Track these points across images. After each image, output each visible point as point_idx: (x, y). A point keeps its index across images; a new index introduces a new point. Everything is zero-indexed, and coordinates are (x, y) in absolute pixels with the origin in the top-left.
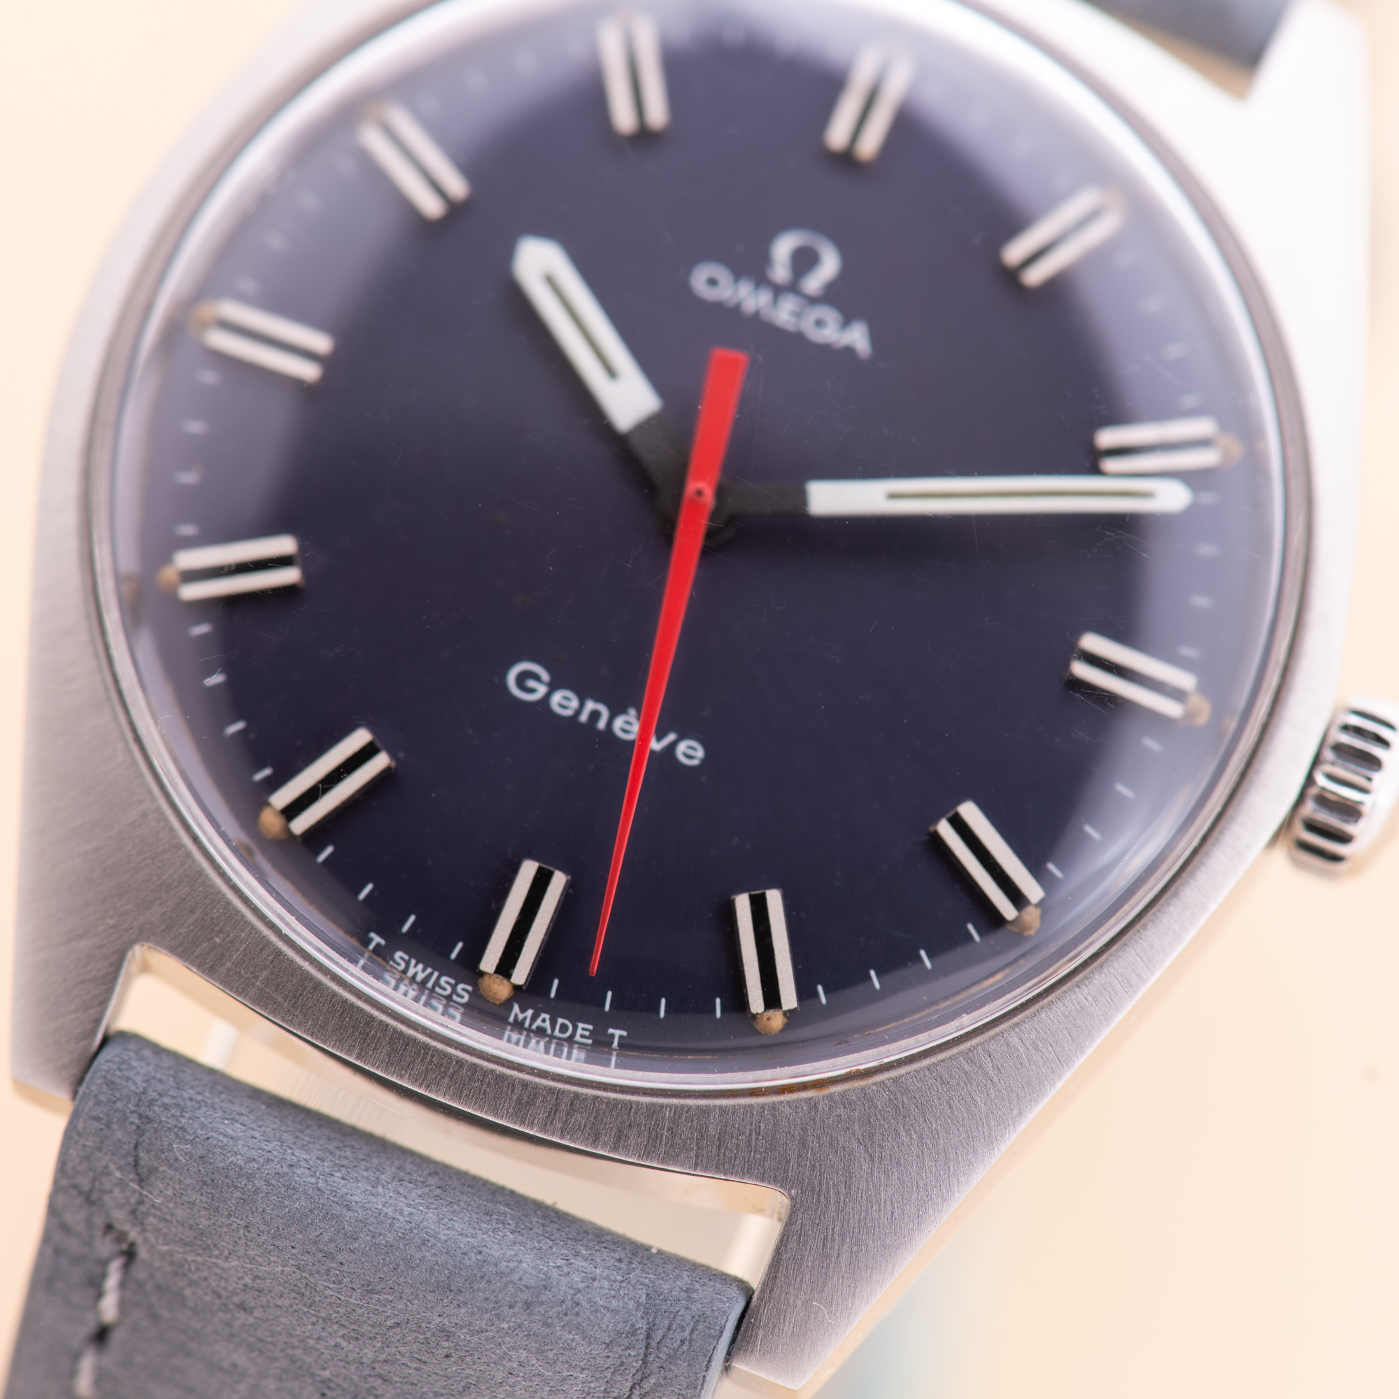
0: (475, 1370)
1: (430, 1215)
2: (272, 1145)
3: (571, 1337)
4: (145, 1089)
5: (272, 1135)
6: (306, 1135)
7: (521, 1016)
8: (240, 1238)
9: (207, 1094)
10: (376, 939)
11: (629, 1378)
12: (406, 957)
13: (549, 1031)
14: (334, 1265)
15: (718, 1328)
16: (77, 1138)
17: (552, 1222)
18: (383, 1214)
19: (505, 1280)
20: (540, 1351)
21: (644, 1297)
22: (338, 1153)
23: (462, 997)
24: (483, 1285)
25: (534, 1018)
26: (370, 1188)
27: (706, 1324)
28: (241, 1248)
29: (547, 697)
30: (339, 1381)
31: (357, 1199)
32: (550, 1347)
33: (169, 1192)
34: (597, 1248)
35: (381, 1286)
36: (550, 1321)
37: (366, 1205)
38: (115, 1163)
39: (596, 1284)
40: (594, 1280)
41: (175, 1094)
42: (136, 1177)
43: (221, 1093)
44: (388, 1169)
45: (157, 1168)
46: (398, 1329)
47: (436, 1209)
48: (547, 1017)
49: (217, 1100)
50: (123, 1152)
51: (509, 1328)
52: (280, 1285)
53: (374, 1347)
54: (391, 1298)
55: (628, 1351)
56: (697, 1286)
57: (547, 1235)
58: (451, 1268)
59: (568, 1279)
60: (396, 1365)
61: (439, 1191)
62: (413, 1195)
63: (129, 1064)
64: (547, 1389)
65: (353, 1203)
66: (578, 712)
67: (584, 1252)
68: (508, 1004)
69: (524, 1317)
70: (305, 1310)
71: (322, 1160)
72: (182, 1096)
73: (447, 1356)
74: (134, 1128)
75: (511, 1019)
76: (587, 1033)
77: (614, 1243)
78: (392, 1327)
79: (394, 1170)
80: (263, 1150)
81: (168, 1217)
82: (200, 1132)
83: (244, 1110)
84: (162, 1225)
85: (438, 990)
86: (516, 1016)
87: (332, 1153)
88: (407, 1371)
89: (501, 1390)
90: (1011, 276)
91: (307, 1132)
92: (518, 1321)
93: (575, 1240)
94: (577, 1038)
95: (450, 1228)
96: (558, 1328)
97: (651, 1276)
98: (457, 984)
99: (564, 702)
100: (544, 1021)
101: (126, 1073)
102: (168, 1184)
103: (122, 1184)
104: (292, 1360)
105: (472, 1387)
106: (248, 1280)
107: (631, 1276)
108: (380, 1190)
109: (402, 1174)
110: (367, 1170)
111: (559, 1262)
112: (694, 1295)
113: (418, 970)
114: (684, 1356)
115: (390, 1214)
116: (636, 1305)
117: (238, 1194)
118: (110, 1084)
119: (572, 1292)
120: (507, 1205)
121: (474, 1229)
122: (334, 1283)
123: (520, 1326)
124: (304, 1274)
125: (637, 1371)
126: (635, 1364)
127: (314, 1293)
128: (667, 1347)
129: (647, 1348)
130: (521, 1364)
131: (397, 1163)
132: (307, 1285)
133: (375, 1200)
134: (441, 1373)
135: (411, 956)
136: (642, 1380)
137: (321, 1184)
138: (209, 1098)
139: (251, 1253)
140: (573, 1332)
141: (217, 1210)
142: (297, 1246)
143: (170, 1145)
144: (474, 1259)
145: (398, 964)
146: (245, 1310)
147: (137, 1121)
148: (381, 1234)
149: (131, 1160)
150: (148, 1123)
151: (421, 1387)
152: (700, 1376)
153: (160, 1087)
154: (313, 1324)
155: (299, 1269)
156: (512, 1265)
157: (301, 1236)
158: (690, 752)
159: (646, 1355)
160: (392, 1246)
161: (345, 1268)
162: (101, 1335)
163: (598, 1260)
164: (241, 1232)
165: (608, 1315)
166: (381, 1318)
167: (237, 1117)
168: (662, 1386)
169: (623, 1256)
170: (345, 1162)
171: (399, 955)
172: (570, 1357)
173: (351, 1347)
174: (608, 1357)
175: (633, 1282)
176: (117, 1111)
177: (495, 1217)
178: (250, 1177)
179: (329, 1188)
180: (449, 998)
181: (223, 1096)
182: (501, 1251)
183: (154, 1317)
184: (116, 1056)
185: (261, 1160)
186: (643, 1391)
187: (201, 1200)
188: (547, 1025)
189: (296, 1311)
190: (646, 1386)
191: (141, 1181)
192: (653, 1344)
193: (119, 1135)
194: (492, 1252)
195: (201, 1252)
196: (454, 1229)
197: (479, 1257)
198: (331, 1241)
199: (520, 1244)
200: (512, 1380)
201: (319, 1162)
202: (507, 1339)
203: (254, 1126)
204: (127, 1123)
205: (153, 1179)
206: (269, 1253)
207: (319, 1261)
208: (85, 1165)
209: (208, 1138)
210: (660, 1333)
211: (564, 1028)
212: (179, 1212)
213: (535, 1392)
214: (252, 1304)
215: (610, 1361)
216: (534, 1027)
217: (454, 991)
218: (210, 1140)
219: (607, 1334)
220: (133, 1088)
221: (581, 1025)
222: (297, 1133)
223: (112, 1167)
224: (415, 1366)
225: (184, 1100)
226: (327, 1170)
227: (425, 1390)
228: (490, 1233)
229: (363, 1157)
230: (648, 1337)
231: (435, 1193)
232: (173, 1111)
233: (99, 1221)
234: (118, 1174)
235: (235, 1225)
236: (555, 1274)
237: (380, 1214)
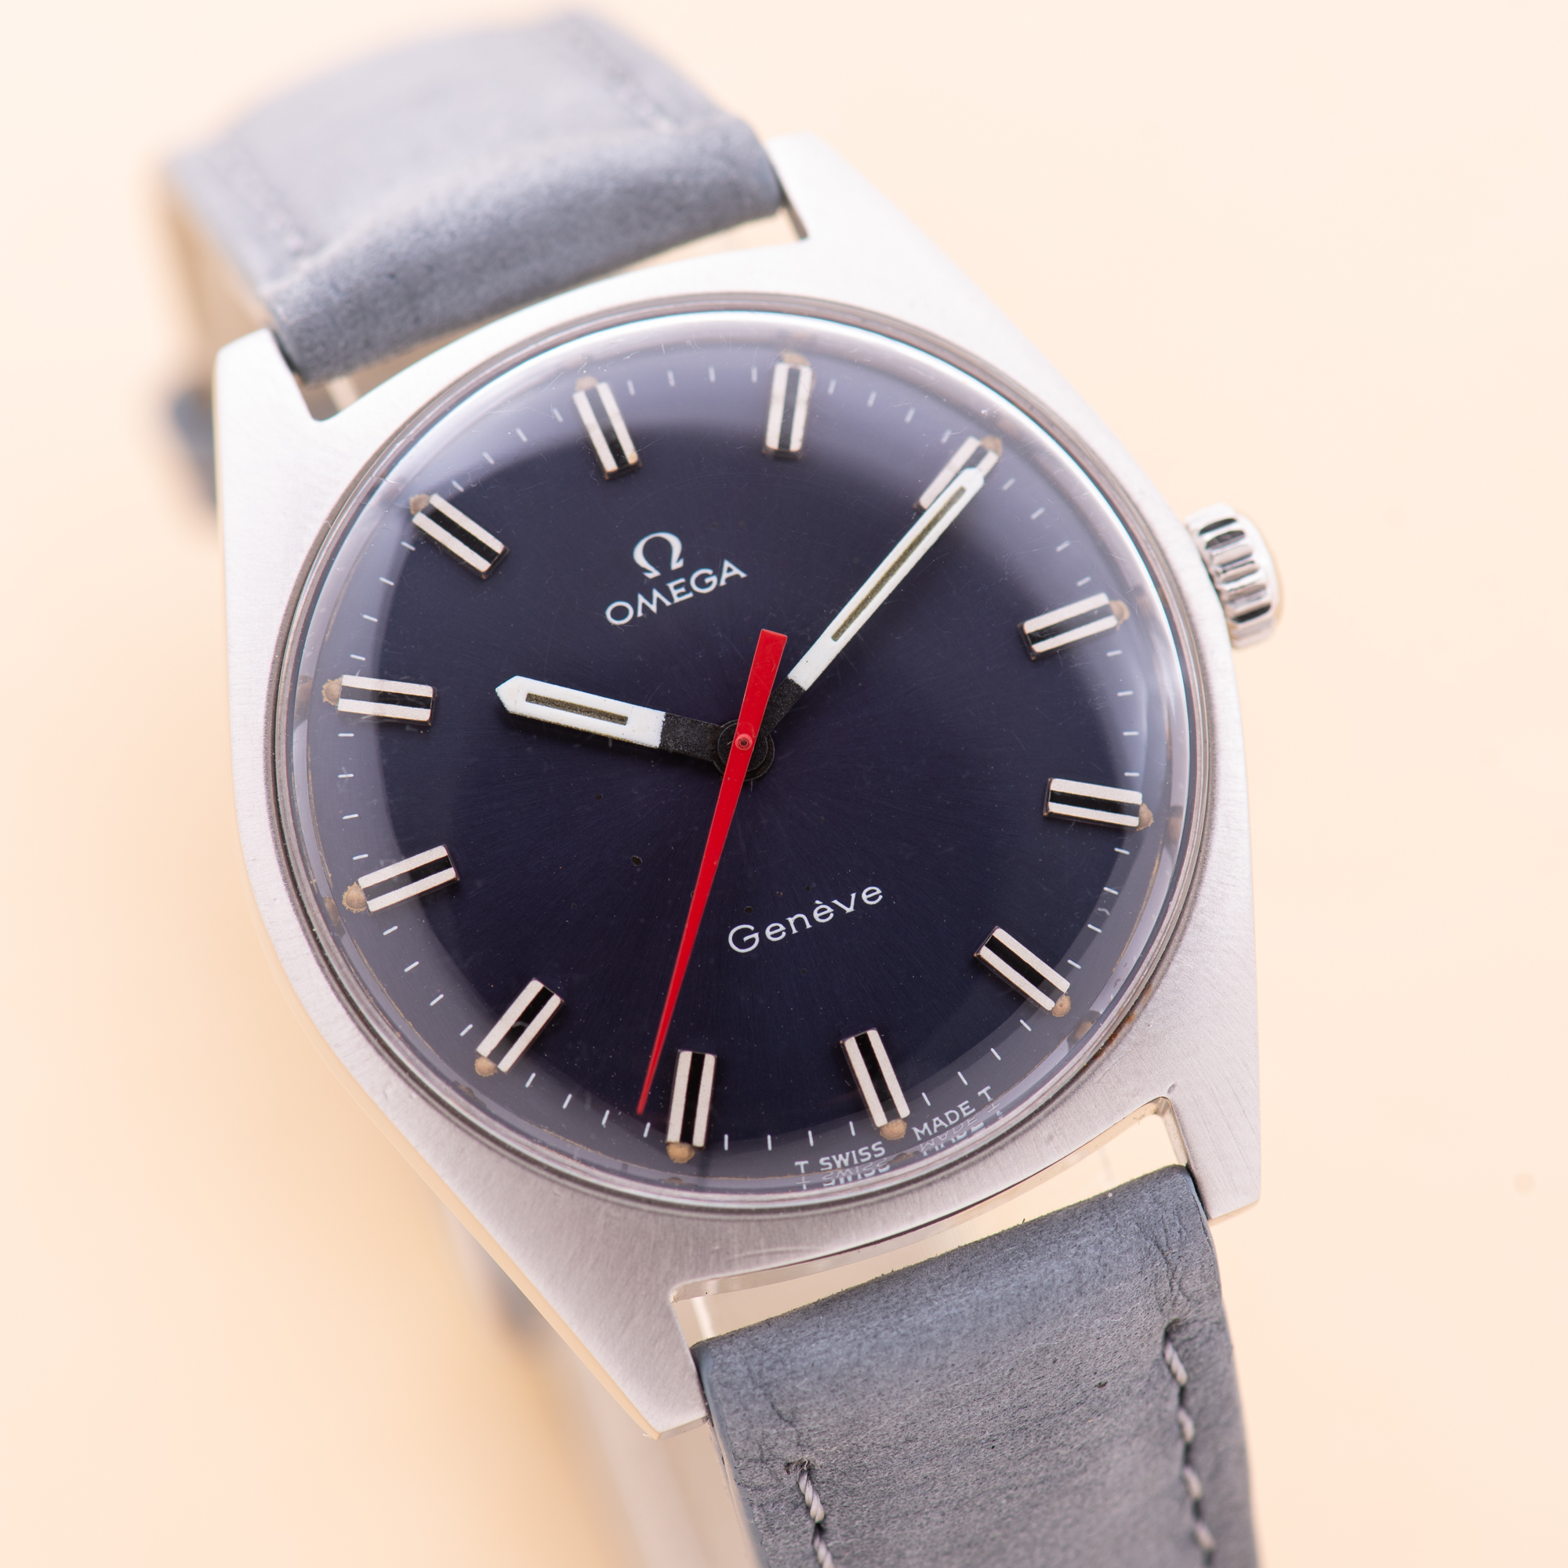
0: (1076, 1355)
1: (978, 1292)
2: (852, 1334)
3: (1118, 1287)
4: (749, 1370)
5: (845, 1329)
6: (862, 1311)
7: (923, 1132)
8: (880, 1404)
9: (785, 1340)
10: (802, 1164)
11: (1166, 1279)
12: (828, 1158)
13: (946, 1126)
14: (949, 1370)
15: (1193, 1206)
16: (732, 1433)
17: (1041, 1232)
18: (953, 1316)
19: (1054, 1289)
20: (1107, 1311)
21: (1136, 1227)
22: (889, 1305)
23: (880, 1152)
24: (1045, 1303)
25: (931, 1126)
26: (929, 1308)
27: (1184, 1210)
28: (885, 1409)
29: (762, 936)
30: (998, 1431)
31: (929, 1320)
32: (1110, 1304)
33: (815, 1414)
34: (1082, 1223)
35: (986, 1357)
36: (1099, 1289)
37: (939, 1319)
38: (767, 1427)
39: (1104, 1244)
40: (1101, 1243)
41: (768, 1357)
42: (787, 1423)
43: (791, 1331)
44: (925, 1287)
45: (796, 1408)
46: (1015, 1372)
47: (976, 1285)
48: (937, 1119)
49: (793, 1338)
50: (768, 1416)
51: (1080, 1314)
52: (924, 1409)
53: (1007, 1394)
54: (997, 1359)
55: (1155, 1266)
56: (1158, 1193)
57: (1048, 1242)
58: (1018, 1311)
59: (1087, 1256)
60: (1027, 1393)
61: (966, 1273)
62: (956, 1289)
63: (725, 1363)
64: (1124, 1328)
65: (931, 1325)
66: (788, 929)
67: (1078, 1233)
68: (909, 1133)
69: (1083, 1300)
70: (949, 1410)
71: (888, 1317)
72: (772, 1354)
73: (1054, 1362)
74: (762, 1398)
75: (919, 1138)
76: (968, 1107)
77: (1086, 1212)
78: (1010, 1374)
79: (929, 1285)
80: (851, 1342)
81: (824, 1429)
82: (805, 1364)
83: (814, 1330)
84: (823, 1437)
85: (863, 1160)
86: (920, 1134)
87: (887, 1308)
88: (1035, 1391)
89: (1098, 1353)
90: (783, 454)
91: (860, 1308)
92: (1081, 1305)
93: (1065, 1230)
94: (965, 1115)
95: (996, 1289)
96: (1106, 1289)
97: (1127, 1211)
98: (870, 1147)
99: (774, 932)
100: (938, 1123)
101: (728, 1370)
102: (811, 1411)
103: (780, 1435)
104: (960, 1444)
105: (1080, 1366)
106: (902, 1423)
107: (1117, 1222)
108: (936, 1303)
109: (935, 1283)
110: (916, 1299)
111: (1073, 1251)
112: (1161, 1200)
113: (841, 1159)
114: (1187, 1239)
115: (956, 1312)
116: (1137, 1236)
117: (859, 1380)
118: (726, 1385)
119: (1096, 1261)
120: (1008, 1245)
121: (1009, 1276)
122: (957, 1379)
123: (1084, 1307)
124: (935, 1391)
125: (1167, 1272)
126: (1164, 1269)
127: (948, 1396)
128: (1174, 1243)
129: (1163, 1254)
130: (1101, 1328)
131: (925, 1279)
132: (941, 1395)
133: (940, 1312)
134: (1057, 1374)
135: (830, 1156)
136: (1173, 1274)
137: (902, 1331)
138: (788, 1341)
139: (893, 1406)
140: (1117, 1283)
141: (853, 1400)
142: (919, 1378)
143: (793, 1387)
144: (1027, 1294)
145: (827, 1166)
146: (911, 1441)
147: (762, 1392)
148: (962, 1328)
149: (776, 1417)
150: (769, 1386)
151: (1051, 1392)
152: (1206, 1241)
153: (756, 1360)
154: (960, 1413)
155: (930, 1390)
156: (1050, 1277)
157: (917, 1371)
158: (871, 895)
159: (1166, 1258)
160: (974, 1330)
161: (957, 1365)
162: (820, 1529)
163: (1091, 1230)
164: (878, 1399)
165: (1128, 1256)
166: (1000, 1375)
167: (815, 1337)
168: (1187, 1267)
169: (1100, 1215)
170: (900, 1306)
171: (822, 1161)
172: (1125, 1299)
173: (992, 1406)
174: (1146, 1279)
175: (1122, 1225)
176: (744, 1396)
177: (1011, 1259)
178: (858, 1364)
179: (908, 1329)
180: (873, 1159)
181: (794, 1332)
182: (1037, 1275)
183: (852, 1492)
184: (713, 1366)
185: (855, 1349)
186: (1178, 1280)
187: (840, 1403)
188: (942, 1123)
189: (944, 1415)
190: (1178, 1275)
191: (791, 1424)
192: (1165, 1248)
193: (757, 1408)
194: (1032, 1280)
195: (860, 1431)
196: (999, 1287)
197: (1028, 1290)
198: (937, 1357)
199: (1041, 1260)
200: (1101, 1341)
201: (886, 1320)
202: (1083, 1321)
203: (830, 1333)
204: (756, 1398)
205: (798, 1416)
206: (905, 1397)
207: (939, 1375)
208: (749, 1443)
209: (813, 1365)
210: (1163, 1239)
211: (953, 1117)
212: (830, 1421)
213: (1119, 1336)
214: (914, 1434)
215: (1149, 1280)
216: (935, 1131)
217: (873, 1153)
218: (815, 1364)
219: (1136, 1267)
220: (742, 1375)
221: (960, 1106)
222: (856, 1315)
223: (767, 1430)
224: (1038, 1384)
225: (776, 1355)
226: (896, 1320)
227: (1053, 1392)
228: (1019, 1271)
229: (905, 1294)
230: (1159, 1247)
231: (965, 1277)
232: (777, 1368)
233: (779, 1467)
234: (775, 1431)
235: (872, 1399)
236: (1078, 1260)
237: (951, 1317)
